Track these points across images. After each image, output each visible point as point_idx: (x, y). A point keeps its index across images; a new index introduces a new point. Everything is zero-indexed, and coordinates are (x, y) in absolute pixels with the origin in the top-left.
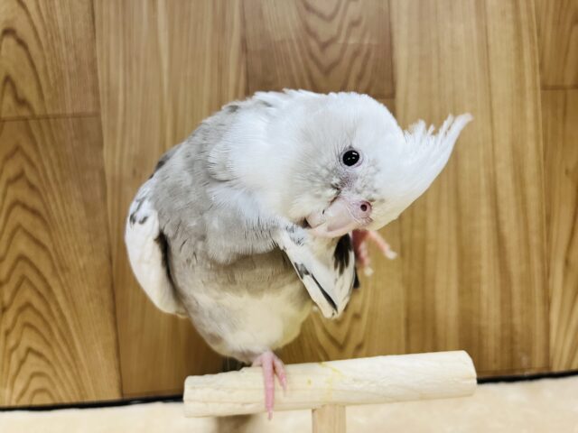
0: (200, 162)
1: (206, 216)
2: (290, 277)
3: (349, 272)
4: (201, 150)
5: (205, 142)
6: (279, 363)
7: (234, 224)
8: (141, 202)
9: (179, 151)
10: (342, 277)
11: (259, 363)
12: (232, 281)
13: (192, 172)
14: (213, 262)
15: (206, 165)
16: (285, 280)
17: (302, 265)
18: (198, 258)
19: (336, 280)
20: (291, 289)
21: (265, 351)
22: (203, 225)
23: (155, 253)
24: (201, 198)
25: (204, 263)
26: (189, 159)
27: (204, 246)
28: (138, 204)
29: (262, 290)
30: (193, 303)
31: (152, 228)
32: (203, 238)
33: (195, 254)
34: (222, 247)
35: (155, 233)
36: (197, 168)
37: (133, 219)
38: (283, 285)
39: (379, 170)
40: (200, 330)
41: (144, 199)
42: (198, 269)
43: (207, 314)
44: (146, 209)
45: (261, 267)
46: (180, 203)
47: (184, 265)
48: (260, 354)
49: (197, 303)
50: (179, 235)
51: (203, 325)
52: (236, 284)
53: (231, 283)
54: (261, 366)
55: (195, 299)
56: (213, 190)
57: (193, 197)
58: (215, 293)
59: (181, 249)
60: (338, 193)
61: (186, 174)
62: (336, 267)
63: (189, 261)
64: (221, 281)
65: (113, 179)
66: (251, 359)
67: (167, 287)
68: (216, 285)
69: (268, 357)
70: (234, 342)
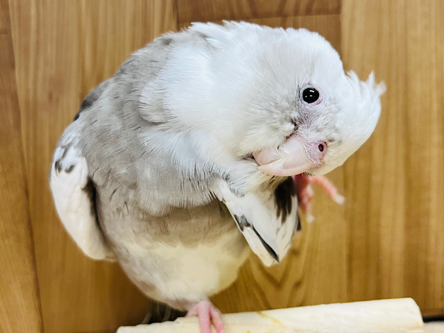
0: (130, 103)
1: (138, 165)
2: (227, 226)
3: (291, 220)
4: (131, 89)
5: (135, 80)
6: (216, 313)
7: (169, 174)
8: (66, 149)
9: (106, 92)
10: (284, 225)
11: (195, 313)
12: (165, 232)
13: (121, 116)
14: (145, 213)
15: (136, 106)
16: (223, 228)
17: (243, 217)
18: (130, 207)
19: (278, 230)
20: (228, 237)
21: (202, 300)
22: (134, 174)
23: (83, 202)
24: (132, 144)
25: (136, 212)
26: (118, 100)
27: (135, 195)
28: (63, 150)
29: (197, 240)
30: (124, 252)
31: (79, 178)
32: (134, 186)
33: (126, 203)
34: (155, 199)
35: (84, 182)
36: (127, 110)
37: (58, 167)
38: (220, 235)
39: (340, 110)
40: (130, 276)
41: (70, 145)
42: (128, 218)
43: (138, 263)
44: (73, 156)
45: (197, 218)
46: (110, 150)
47: (113, 213)
48: (196, 303)
49: (128, 251)
50: (109, 183)
51: (135, 273)
52: (168, 234)
53: (164, 234)
54: (197, 316)
55: (125, 248)
56: (144, 135)
57: (124, 143)
58: (147, 243)
59: (111, 199)
60: (296, 129)
61: (114, 118)
62: (278, 215)
63: (119, 210)
64: (153, 231)
65: (27, 103)
66: (187, 308)
67: (97, 236)
68: (148, 235)
69: (204, 306)
70: (167, 291)
